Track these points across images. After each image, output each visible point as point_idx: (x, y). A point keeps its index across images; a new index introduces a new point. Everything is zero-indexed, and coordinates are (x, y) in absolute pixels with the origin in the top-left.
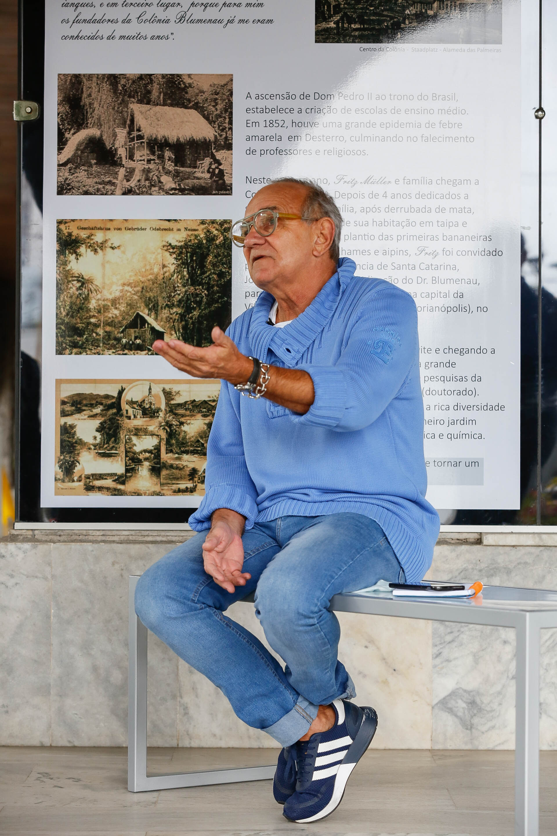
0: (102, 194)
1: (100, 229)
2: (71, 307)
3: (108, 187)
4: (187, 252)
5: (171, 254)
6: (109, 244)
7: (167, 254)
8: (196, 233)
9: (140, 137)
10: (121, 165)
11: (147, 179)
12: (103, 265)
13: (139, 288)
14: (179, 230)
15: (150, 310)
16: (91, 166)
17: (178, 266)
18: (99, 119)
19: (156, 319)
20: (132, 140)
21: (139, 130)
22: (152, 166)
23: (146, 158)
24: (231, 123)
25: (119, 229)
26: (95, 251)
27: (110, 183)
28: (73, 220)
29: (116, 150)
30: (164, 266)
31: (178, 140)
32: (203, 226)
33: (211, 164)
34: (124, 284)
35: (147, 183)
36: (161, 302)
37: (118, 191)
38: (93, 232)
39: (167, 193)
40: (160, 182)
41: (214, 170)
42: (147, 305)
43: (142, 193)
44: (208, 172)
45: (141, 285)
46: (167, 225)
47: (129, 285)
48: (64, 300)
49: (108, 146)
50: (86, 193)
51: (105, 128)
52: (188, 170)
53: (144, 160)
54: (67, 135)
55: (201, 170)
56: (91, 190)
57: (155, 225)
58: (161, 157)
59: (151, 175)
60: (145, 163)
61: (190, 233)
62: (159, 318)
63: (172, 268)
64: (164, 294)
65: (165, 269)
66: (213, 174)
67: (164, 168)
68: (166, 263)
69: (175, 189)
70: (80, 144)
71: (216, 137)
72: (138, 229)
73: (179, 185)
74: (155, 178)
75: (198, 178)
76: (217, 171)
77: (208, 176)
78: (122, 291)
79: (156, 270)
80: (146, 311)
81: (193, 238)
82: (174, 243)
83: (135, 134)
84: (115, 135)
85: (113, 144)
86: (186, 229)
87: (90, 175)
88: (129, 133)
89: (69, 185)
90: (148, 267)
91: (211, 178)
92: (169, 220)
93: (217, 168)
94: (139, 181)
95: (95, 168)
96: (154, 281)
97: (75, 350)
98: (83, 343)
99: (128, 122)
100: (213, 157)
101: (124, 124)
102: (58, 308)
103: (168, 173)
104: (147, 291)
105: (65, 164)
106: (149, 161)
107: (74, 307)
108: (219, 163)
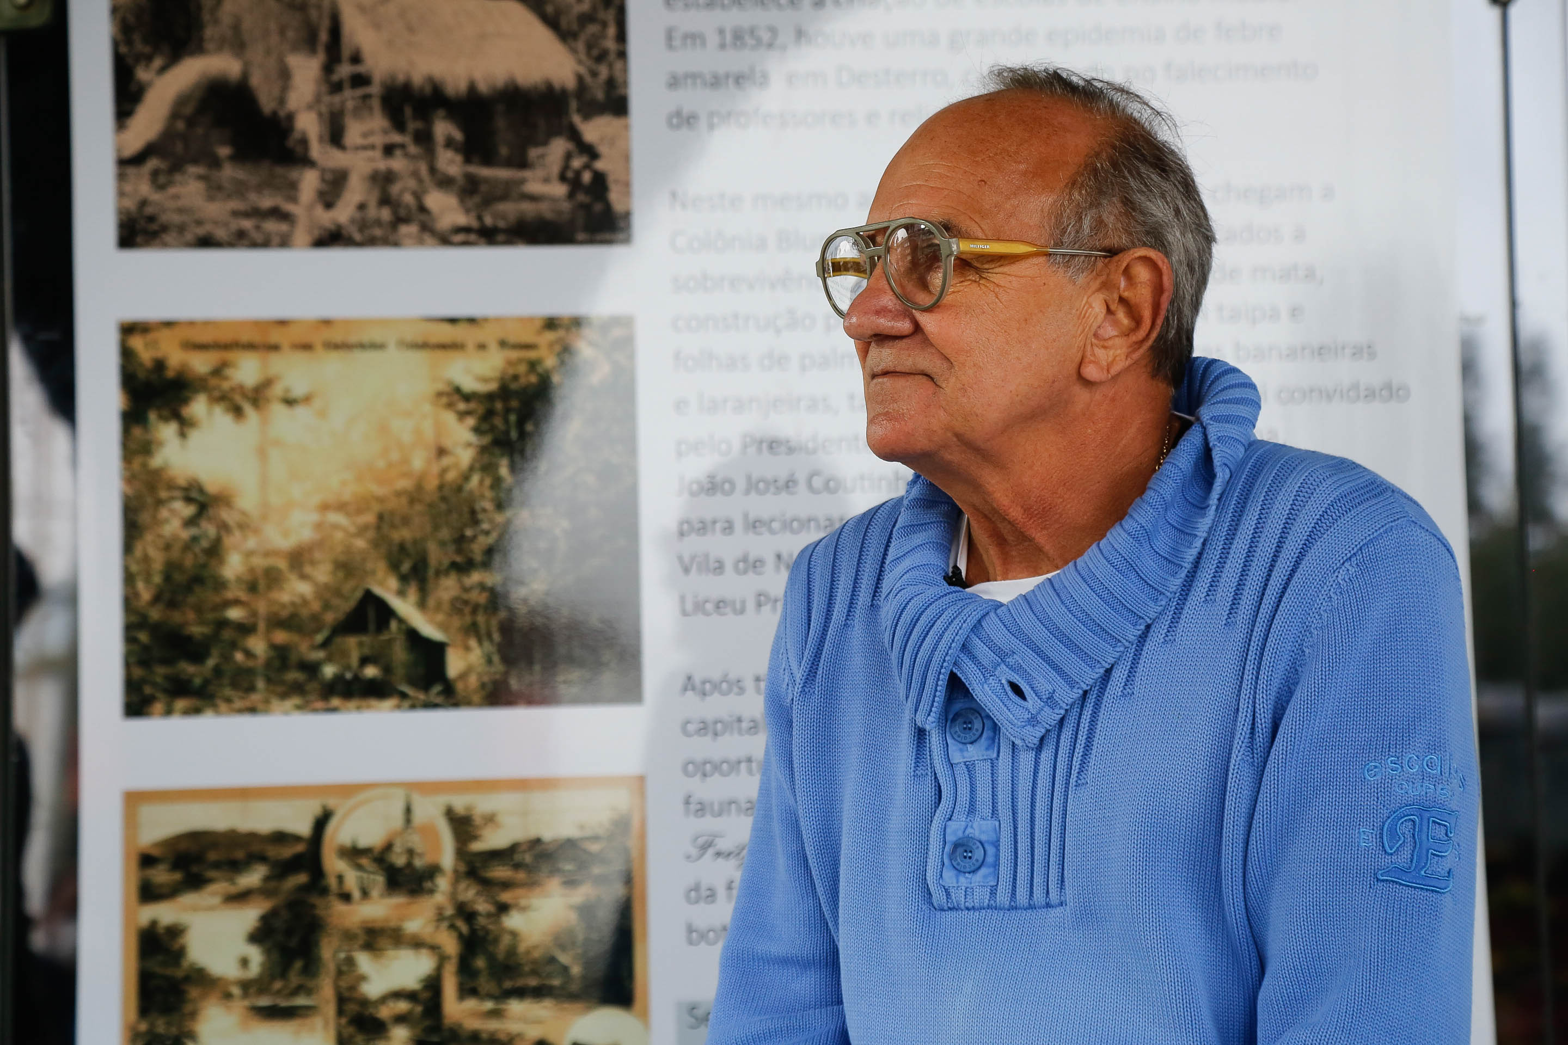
0: (254, 245)
1: (251, 347)
2: (168, 578)
3: (271, 226)
4: (508, 411)
5: (462, 415)
6: (277, 390)
7: (450, 418)
8: (532, 355)
9: (360, 80)
10: (306, 161)
11: (385, 200)
12: (262, 453)
13: (369, 518)
14: (482, 347)
15: (404, 579)
16: (215, 163)
17: (483, 450)
18: (236, 27)
19: (422, 604)
20: (336, 88)
21: (356, 59)
22: (398, 164)
23: (379, 140)
24: (622, 37)
25: (307, 347)
26: (237, 412)
27: (277, 214)
28: (169, 324)
29: (290, 117)
30: (441, 452)
31: (472, 88)
32: (550, 336)
33: (568, 157)
34: (325, 507)
35: (386, 214)
36: (436, 555)
37: (301, 234)
38: (230, 355)
39: (445, 240)
40: (423, 209)
41: (578, 174)
42: (394, 566)
43: (371, 242)
44: (563, 178)
45: (376, 508)
46: (446, 333)
47: (341, 507)
48: (146, 559)
49: (267, 103)
50: (206, 242)
51: (256, 53)
52: (502, 173)
53: (372, 147)
54: (142, 74)
55: (539, 173)
56: (221, 233)
57: (410, 336)
58: (424, 138)
59: (395, 189)
60: (378, 154)
61: (514, 355)
62: (431, 602)
63: (465, 457)
64: (445, 534)
65: (446, 461)
66: (575, 184)
67: (433, 170)
68: (447, 443)
69: (466, 230)
70: (181, 101)
71: (580, 78)
72: (362, 346)
73: (480, 218)
74: (408, 199)
75: (533, 198)
76: (587, 177)
77: (560, 190)
78: (319, 526)
79: (418, 462)
80: (393, 583)
81: (522, 369)
82: (469, 384)
83: (345, 70)
84: (285, 75)
85: (282, 101)
86: (503, 344)
87: (215, 190)
88: (328, 68)
89: (151, 219)
90: (395, 456)
91: (571, 195)
92: (453, 321)
93: (587, 166)
94: (362, 207)
95: (229, 172)
96: (414, 496)
97: (181, 704)
98: (206, 682)
99: (324, 36)
100: (574, 136)
101: (309, 42)
102: (129, 578)
103: (445, 182)
104: (393, 526)
105: (137, 160)
106: (389, 150)
107: (178, 577)
108: (591, 152)
